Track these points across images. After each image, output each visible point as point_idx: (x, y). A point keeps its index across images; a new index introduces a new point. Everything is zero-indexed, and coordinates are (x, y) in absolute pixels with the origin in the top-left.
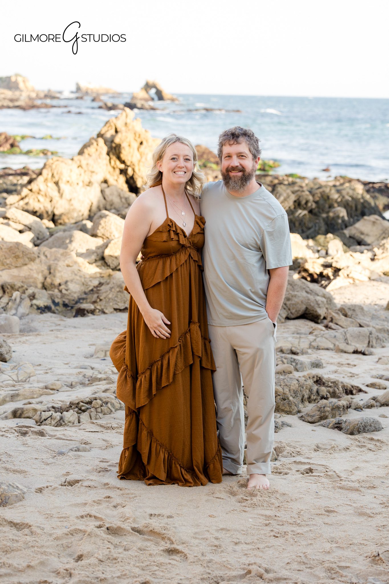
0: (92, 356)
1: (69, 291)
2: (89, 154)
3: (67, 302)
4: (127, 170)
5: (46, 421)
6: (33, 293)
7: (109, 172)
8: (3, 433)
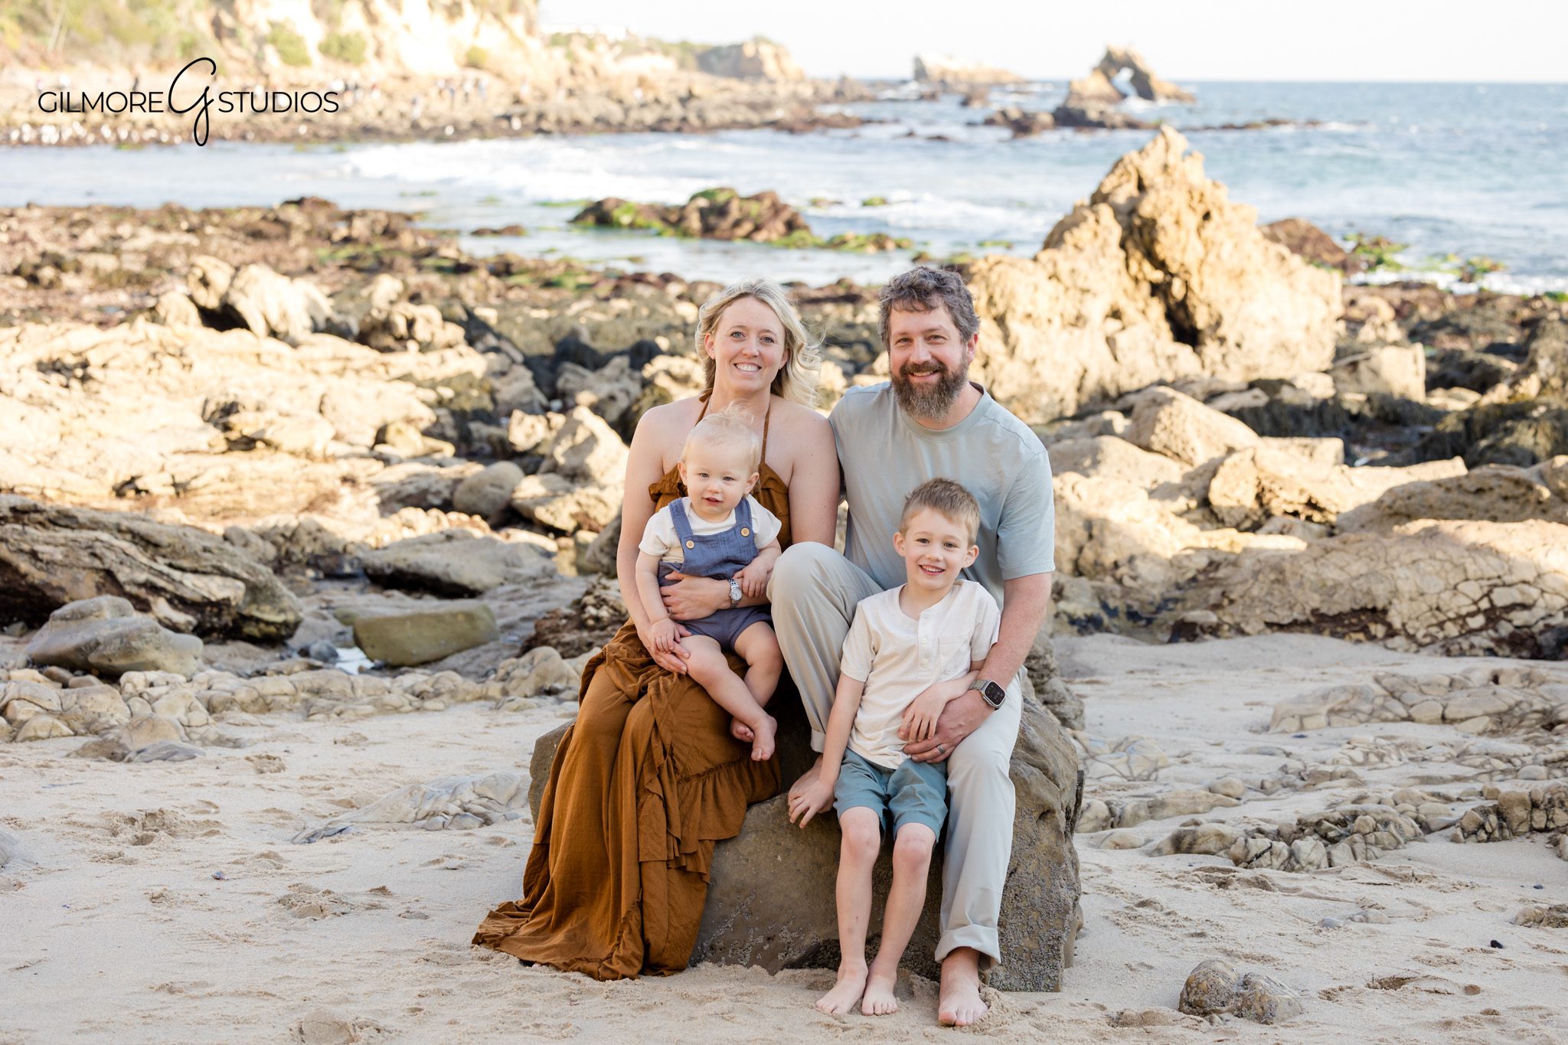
0: (1266, 729)
1: (1140, 582)
3: (1136, 607)
4: (1169, 284)
5: (1262, 860)
7: (1125, 291)
8: (1176, 882)
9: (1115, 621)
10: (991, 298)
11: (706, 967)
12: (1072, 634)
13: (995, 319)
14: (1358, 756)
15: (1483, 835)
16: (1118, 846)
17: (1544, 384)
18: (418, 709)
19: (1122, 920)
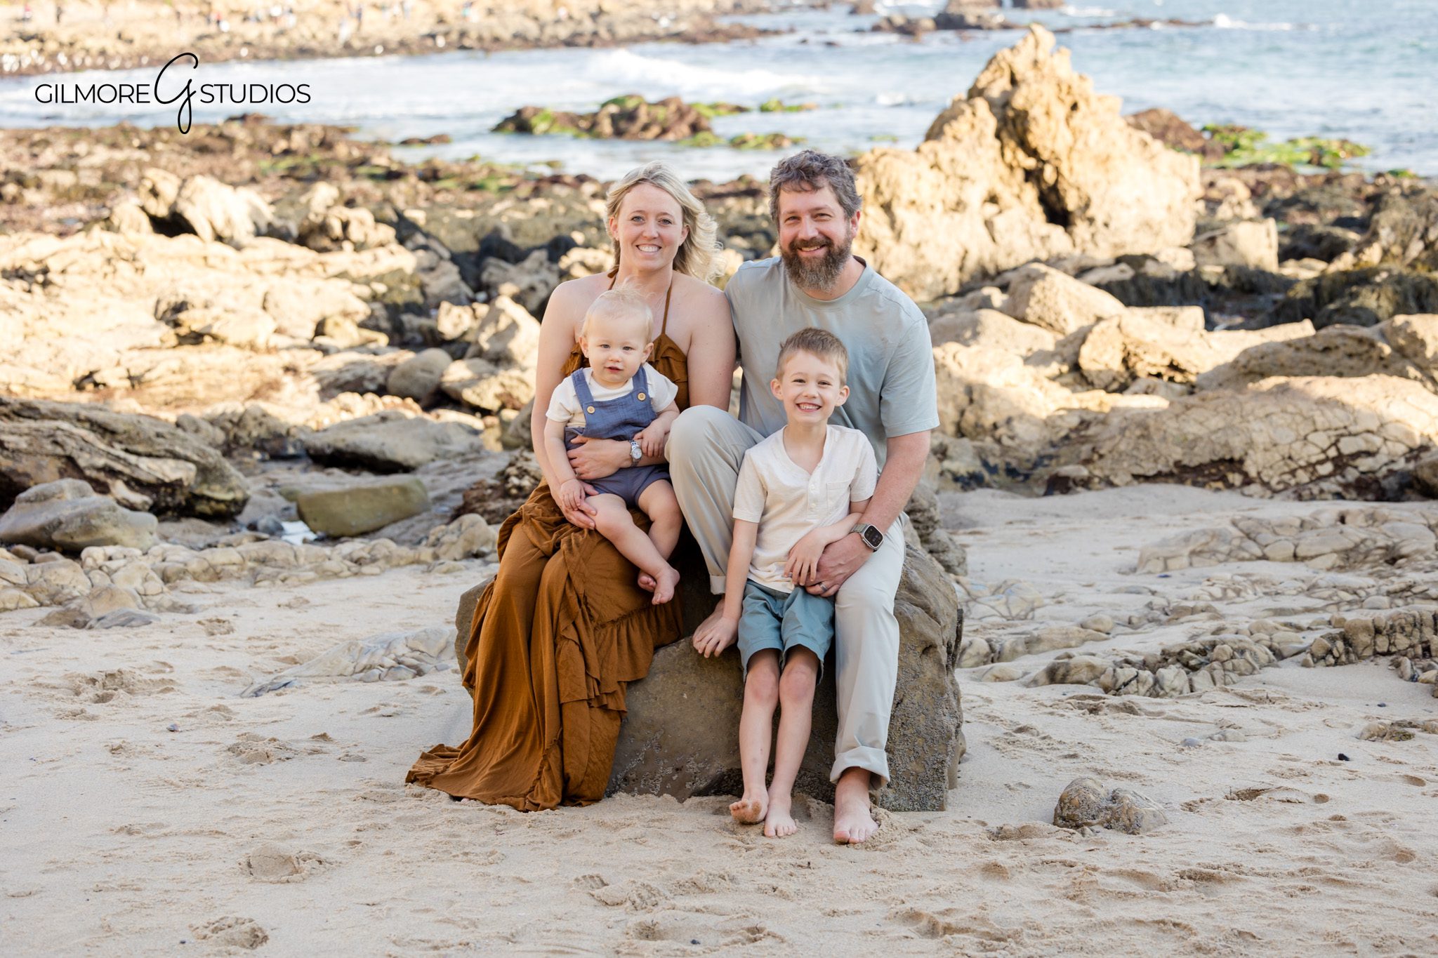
0: (1134, 570)
1: (1017, 441)
2: (955, 138)
3: (1014, 464)
4: (1041, 171)
5: (1129, 687)
6: (941, 445)
7: (1001, 178)
8: (1051, 710)
9: (995, 478)
10: (878, 187)
11: (620, 797)
12: (955, 490)
13: (882, 206)
14: (1217, 592)
15: (1331, 660)
16: (998, 679)
17: (1386, 252)
18: (356, 574)
19: (1002, 745)
